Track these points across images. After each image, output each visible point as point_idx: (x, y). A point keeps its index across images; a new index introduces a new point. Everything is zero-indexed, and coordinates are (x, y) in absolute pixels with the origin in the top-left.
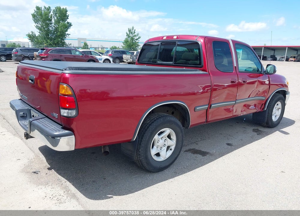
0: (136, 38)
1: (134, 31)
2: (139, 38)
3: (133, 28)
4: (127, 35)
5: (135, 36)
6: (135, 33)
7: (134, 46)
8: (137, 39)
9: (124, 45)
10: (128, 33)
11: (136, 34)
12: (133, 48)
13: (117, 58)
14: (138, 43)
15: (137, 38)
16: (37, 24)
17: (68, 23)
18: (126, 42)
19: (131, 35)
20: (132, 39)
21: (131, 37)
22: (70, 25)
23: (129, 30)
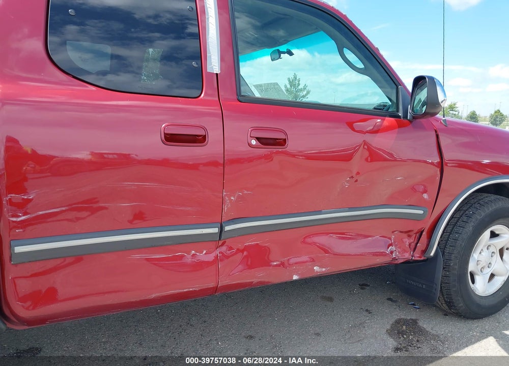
0: (302, 94)
1: (297, 82)
2: (308, 93)
3: (295, 78)
4: (287, 90)
5: (301, 90)
6: (299, 84)
8: (304, 97)
10: (289, 86)
11: (301, 87)
15: (305, 93)
19: (293, 89)
21: (294, 93)
23: (290, 82)
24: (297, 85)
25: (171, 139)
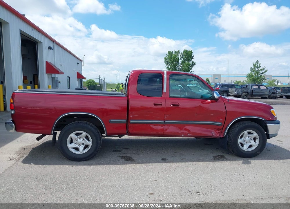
1: (258, 65)
2: (266, 71)
3: (258, 63)
4: (252, 69)
5: (261, 70)
6: (260, 67)
7: (259, 80)
8: (262, 73)
9: (248, 79)
10: (253, 67)
11: (261, 68)
12: (257, 82)
13: (225, 91)
14: (264, 76)
15: (263, 71)
16: (167, 65)
17: (193, 62)
18: (250, 76)
19: (255, 69)
20: (257, 73)
21: (256, 71)
22: (194, 64)
23: (254, 65)
24: (258, 66)
25: (155, 104)
